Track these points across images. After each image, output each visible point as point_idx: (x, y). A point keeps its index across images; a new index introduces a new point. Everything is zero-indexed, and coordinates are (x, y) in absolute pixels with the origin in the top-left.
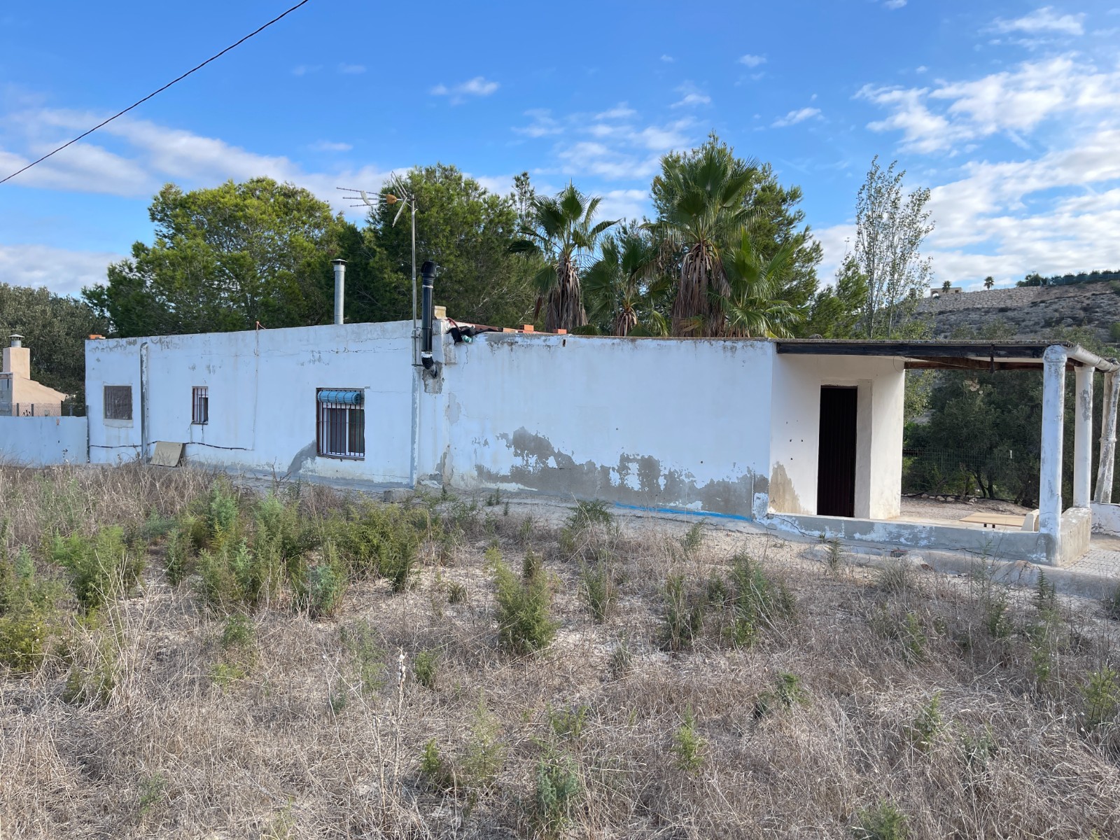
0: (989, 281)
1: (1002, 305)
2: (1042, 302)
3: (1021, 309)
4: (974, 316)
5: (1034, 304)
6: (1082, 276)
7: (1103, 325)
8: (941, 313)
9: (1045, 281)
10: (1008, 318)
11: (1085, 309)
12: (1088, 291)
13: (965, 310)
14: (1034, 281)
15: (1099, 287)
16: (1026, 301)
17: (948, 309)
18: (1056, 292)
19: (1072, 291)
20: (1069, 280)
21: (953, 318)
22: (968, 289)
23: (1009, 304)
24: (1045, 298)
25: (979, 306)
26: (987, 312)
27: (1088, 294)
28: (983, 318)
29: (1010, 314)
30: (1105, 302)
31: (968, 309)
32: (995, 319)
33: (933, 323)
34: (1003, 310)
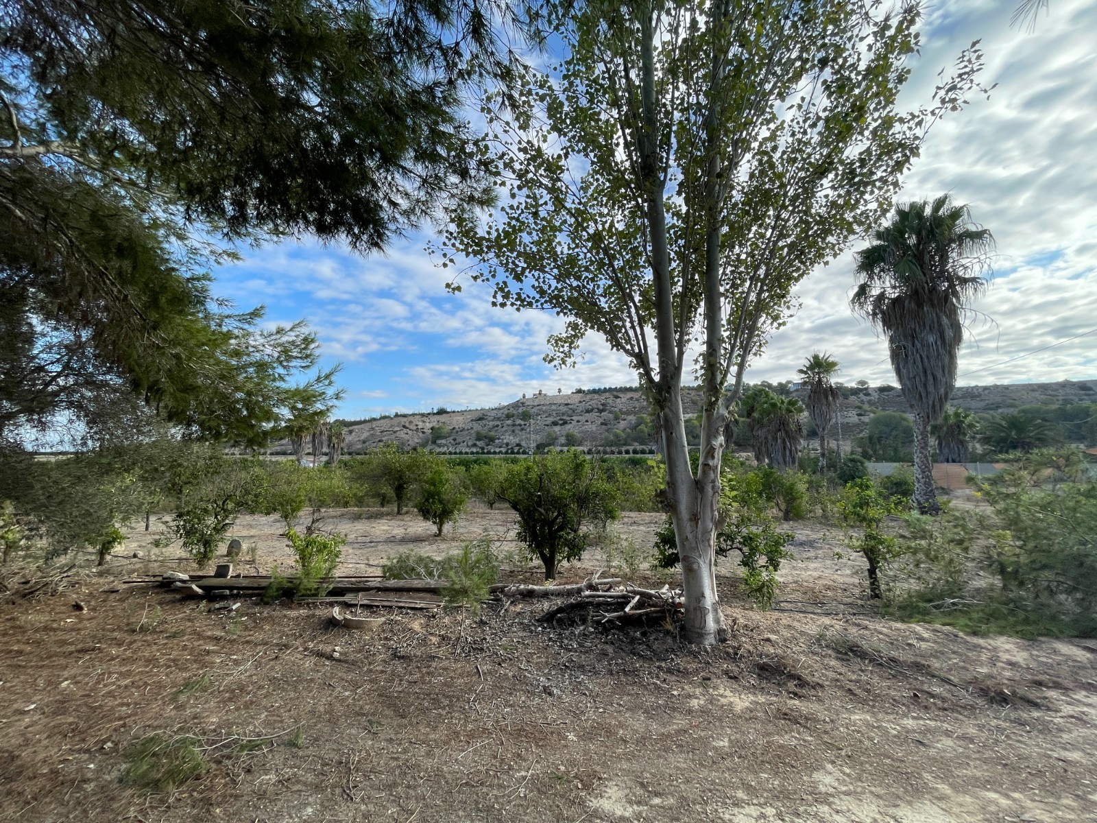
0: (560, 391)
1: (566, 402)
2: (584, 401)
3: (575, 404)
4: (554, 407)
5: (580, 402)
6: (600, 389)
7: (611, 412)
8: (538, 405)
9: (584, 391)
10: (569, 408)
11: (602, 405)
12: (603, 396)
13: (550, 404)
14: (579, 391)
15: (607, 395)
16: (577, 401)
17: (543, 403)
18: (589, 397)
19: (596, 396)
20: (594, 391)
21: (544, 408)
22: (550, 393)
23: (569, 401)
24: (585, 399)
25: (556, 402)
26: (559, 405)
27: (603, 398)
28: (558, 408)
29: (570, 406)
30: (610, 401)
32: (564, 409)
33: (535, 410)
34: (567, 404)
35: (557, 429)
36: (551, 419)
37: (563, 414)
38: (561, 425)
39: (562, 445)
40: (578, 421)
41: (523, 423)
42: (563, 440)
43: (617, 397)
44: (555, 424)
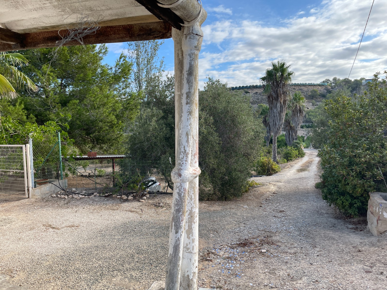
43: (247, 92)
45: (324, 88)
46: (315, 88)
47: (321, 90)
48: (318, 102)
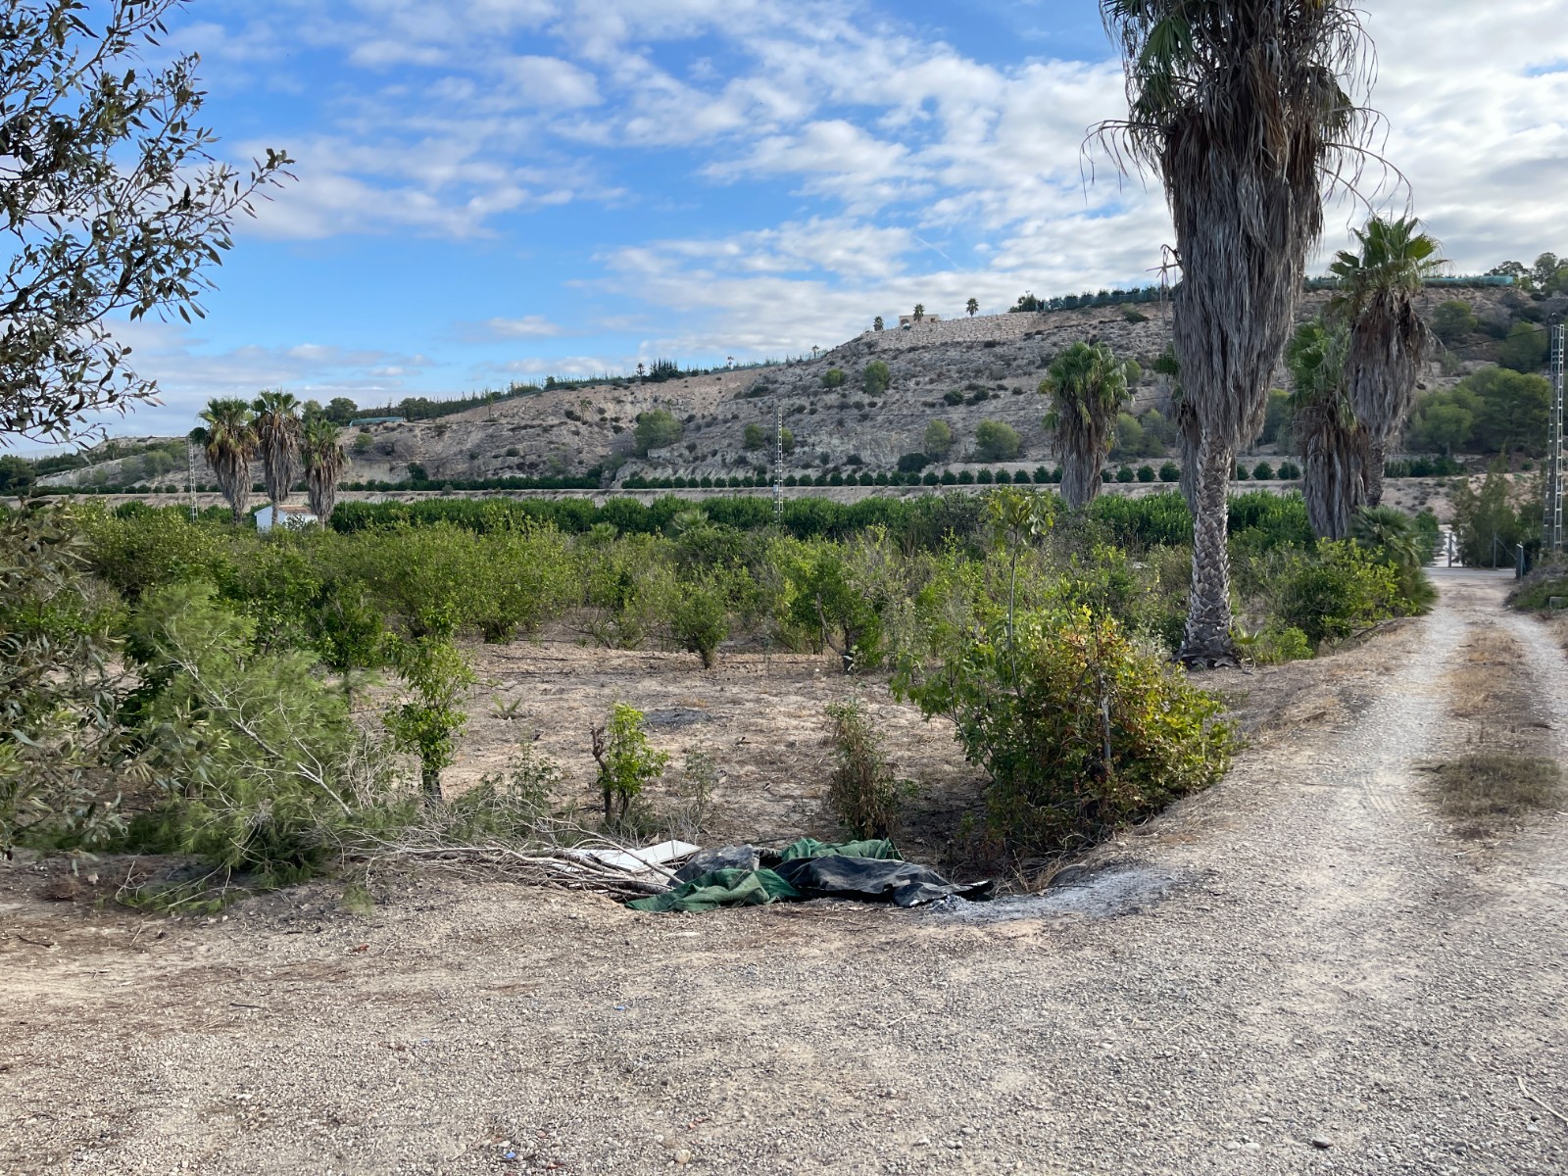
0: (972, 305)
1: (989, 339)
2: (1038, 333)
3: (1012, 343)
4: (953, 353)
5: (1028, 336)
6: (1087, 298)
8: (912, 349)
9: (1041, 305)
10: (995, 356)
11: (1091, 342)
12: (1094, 317)
13: (943, 344)
14: (1029, 305)
15: (1107, 312)
16: (1019, 333)
17: (921, 344)
18: (1054, 319)
19: (1075, 318)
20: (1071, 303)
21: (927, 356)
22: (946, 314)
23: (997, 336)
24: (1042, 328)
25: (960, 339)
26: (970, 348)
27: (1095, 322)
28: (965, 356)
29: (998, 350)
30: (1115, 332)
31: (945, 344)
32: (980, 357)
33: (901, 363)
34: (990, 345)
35: (957, 414)
36: (945, 387)
37: (978, 372)
38: (970, 403)
39: (968, 460)
40: (1017, 392)
41: (866, 399)
42: (970, 445)
43: (1134, 319)
44: (953, 400)
45: (1498, 295)
46: (1458, 298)
47: (1483, 305)
48: (1470, 359)
